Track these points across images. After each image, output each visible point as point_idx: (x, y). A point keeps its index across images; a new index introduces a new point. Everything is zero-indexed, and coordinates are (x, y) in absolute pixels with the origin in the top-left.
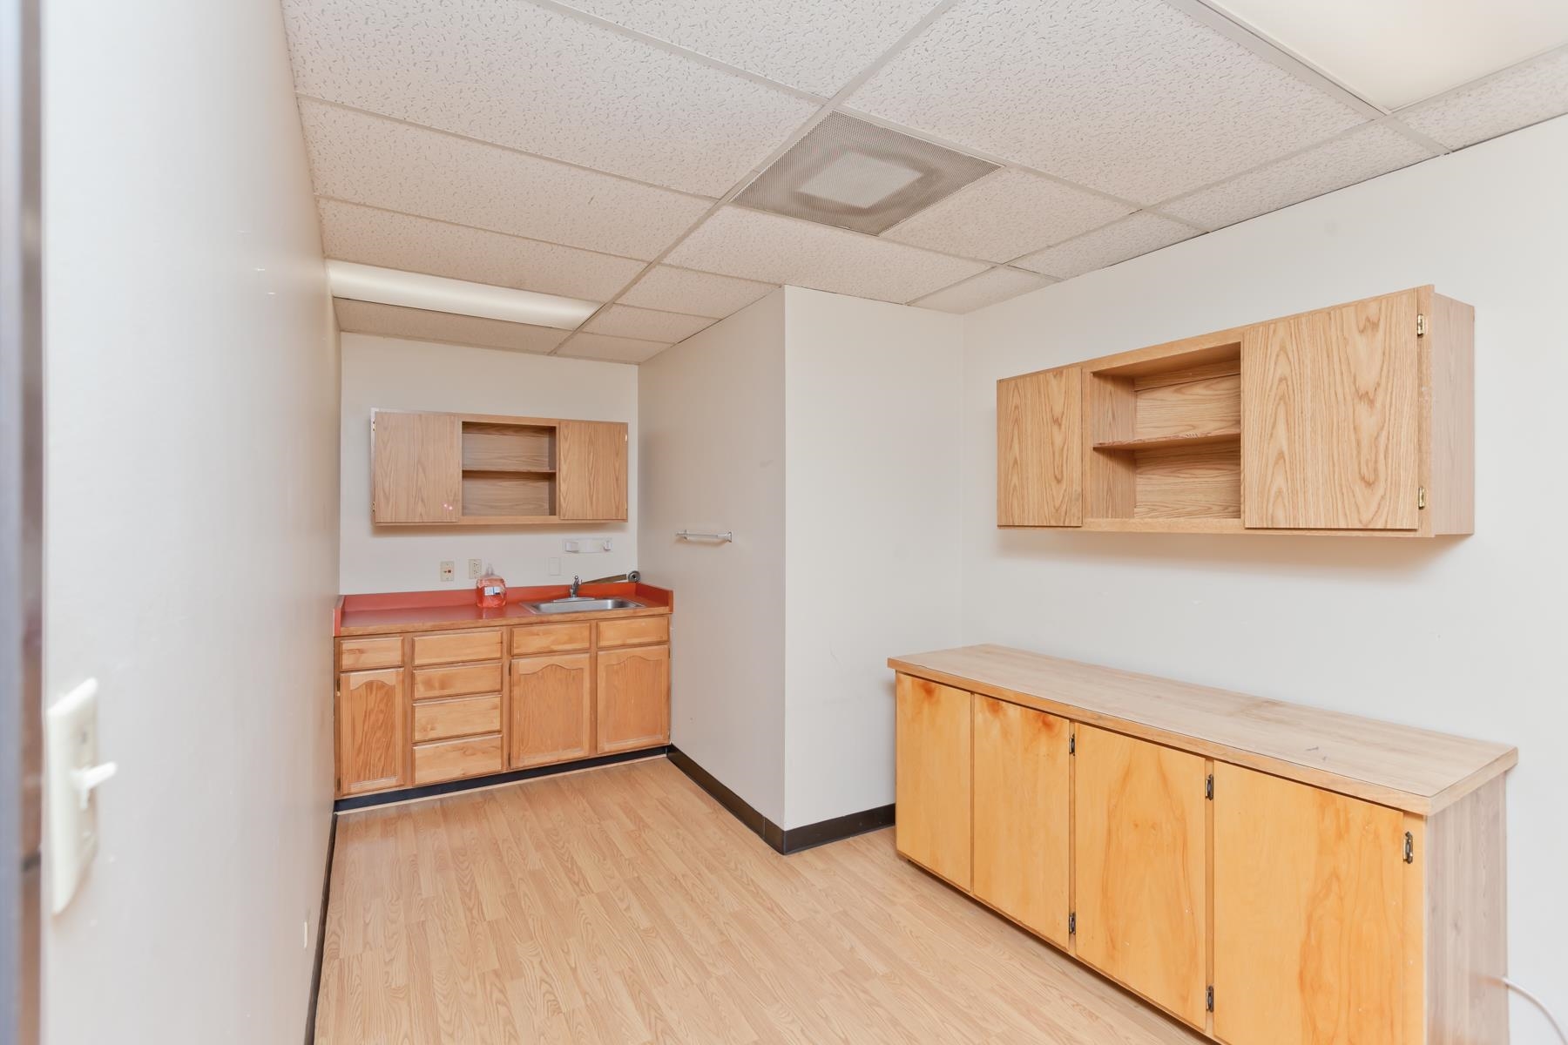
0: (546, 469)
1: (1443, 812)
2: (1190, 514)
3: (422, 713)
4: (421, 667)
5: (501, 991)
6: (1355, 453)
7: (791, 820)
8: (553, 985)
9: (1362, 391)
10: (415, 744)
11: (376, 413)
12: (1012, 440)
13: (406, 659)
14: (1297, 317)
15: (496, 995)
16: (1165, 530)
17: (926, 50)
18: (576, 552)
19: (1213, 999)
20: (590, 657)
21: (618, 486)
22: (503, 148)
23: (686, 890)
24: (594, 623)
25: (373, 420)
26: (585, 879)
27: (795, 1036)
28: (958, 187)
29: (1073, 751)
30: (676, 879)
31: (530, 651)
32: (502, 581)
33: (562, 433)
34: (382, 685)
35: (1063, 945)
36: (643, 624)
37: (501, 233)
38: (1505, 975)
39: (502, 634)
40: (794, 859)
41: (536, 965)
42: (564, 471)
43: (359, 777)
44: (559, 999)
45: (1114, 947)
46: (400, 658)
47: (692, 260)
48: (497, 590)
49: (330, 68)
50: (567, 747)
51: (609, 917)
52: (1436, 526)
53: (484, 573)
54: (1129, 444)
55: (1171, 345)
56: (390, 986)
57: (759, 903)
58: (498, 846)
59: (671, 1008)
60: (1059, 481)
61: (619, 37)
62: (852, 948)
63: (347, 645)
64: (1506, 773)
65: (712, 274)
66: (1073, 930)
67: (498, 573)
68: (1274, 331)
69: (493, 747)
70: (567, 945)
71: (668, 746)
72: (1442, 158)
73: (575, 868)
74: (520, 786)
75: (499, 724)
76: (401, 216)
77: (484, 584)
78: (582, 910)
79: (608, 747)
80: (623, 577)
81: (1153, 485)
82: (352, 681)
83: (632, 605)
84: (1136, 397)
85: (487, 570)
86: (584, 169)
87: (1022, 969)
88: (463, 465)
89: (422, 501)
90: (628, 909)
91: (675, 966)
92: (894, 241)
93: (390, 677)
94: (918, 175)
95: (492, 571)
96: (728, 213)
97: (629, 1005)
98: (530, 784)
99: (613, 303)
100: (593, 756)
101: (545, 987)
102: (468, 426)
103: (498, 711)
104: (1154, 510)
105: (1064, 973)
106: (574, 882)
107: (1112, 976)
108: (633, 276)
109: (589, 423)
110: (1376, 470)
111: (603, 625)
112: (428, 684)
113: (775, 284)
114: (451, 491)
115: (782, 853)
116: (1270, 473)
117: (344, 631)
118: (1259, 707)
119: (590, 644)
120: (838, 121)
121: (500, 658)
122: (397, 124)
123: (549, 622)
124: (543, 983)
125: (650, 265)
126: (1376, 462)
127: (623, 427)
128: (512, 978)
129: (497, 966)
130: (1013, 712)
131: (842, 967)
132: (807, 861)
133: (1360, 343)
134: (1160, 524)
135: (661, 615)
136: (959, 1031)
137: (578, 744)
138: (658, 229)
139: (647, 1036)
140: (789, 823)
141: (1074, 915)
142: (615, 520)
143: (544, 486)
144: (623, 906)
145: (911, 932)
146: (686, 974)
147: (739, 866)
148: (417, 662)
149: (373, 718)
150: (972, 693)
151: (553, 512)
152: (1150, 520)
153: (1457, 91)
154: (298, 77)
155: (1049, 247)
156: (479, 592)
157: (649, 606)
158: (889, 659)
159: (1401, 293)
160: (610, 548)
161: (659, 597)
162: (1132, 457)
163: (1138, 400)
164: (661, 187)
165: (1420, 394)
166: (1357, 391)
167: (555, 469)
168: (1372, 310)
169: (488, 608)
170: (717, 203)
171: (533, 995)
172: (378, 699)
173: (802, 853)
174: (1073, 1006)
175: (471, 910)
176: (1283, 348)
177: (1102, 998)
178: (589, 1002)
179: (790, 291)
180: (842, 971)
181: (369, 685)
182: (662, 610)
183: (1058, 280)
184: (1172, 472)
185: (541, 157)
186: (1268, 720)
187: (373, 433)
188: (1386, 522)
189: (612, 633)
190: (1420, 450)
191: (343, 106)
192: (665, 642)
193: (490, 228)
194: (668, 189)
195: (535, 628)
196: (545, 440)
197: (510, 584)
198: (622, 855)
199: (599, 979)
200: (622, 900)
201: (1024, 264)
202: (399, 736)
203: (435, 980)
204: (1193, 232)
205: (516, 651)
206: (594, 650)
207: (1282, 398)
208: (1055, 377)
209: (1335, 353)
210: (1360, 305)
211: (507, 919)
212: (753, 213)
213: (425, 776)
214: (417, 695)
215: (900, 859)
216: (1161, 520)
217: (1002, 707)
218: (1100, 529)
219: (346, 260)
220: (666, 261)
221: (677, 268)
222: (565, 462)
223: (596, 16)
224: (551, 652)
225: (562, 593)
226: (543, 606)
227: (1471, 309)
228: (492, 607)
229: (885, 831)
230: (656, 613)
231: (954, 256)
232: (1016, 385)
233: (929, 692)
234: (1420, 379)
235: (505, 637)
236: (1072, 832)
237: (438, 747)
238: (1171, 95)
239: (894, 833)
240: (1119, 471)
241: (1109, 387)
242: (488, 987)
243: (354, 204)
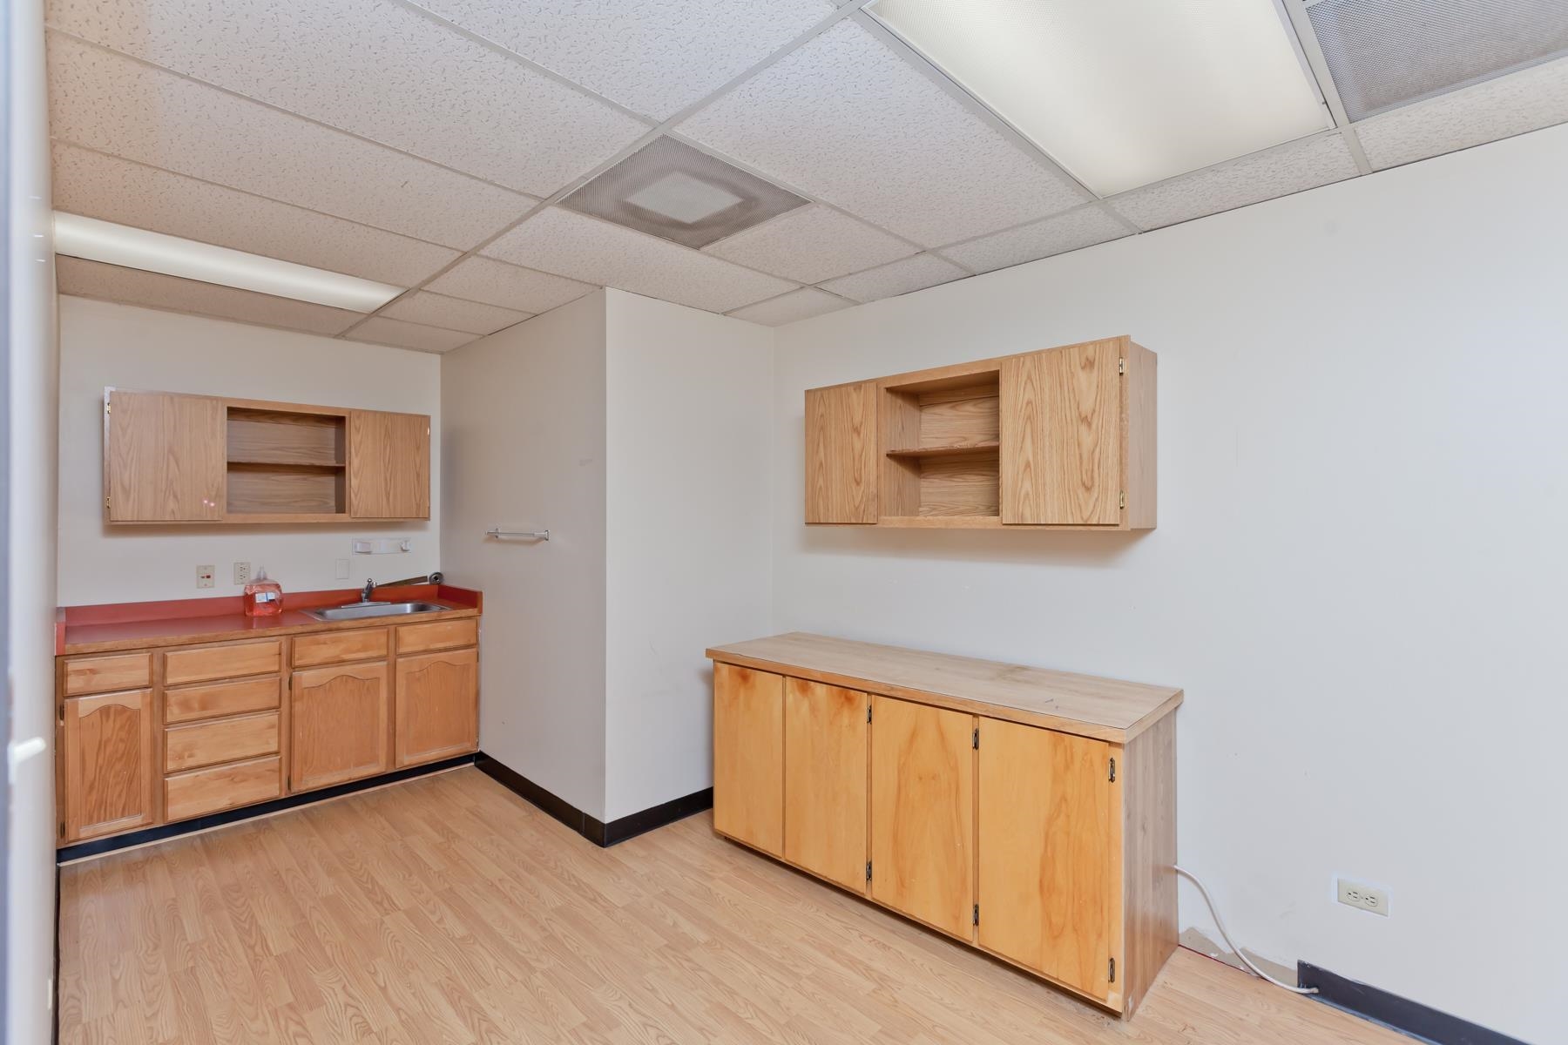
0: (332, 463)
1: (1135, 739)
2: (961, 513)
3: (175, 740)
4: (176, 686)
5: (298, 1023)
6: (1078, 464)
7: (611, 812)
8: (361, 1008)
9: (1083, 416)
10: (168, 774)
11: (111, 392)
12: (818, 445)
13: (155, 679)
14: (1039, 353)
15: (293, 1028)
16: (943, 526)
17: (750, 95)
18: (369, 553)
19: (978, 916)
20: (388, 665)
21: (419, 482)
22: (307, 120)
23: (504, 894)
24: (392, 628)
25: (107, 401)
26: (389, 898)
27: (623, 1010)
28: (774, 215)
29: (870, 719)
30: (492, 884)
31: (317, 661)
32: (278, 586)
33: (352, 424)
34: (124, 709)
35: (861, 891)
36: (449, 627)
37: (293, 206)
38: (1176, 863)
39: (280, 644)
40: (615, 850)
41: (338, 988)
42: (356, 464)
43: (91, 818)
44: (368, 1019)
45: (903, 885)
46: (147, 677)
47: (511, 254)
48: (272, 596)
49: (97, 8)
50: (359, 764)
51: (421, 932)
52: (1132, 523)
53: (253, 576)
54: (914, 452)
55: (947, 369)
56: (156, 1040)
57: (582, 896)
58: (280, 877)
59: (494, 1007)
60: (858, 483)
61: (453, 33)
62: (675, 924)
63: (73, 665)
64: (1176, 708)
65: (531, 269)
66: (869, 876)
67: (272, 577)
68: (1023, 363)
69: (269, 770)
70: (374, 966)
71: (475, 754)
72: (1137, 236)
73: (376, 888)
74: (303, 811)
75: (277, 745)
76: (167, 174)
77: (255, 589)
78: (388, 928)
79: (407, 760)
80: (424, 579)
81: (935, 488)
82: (81, 708)
83: (436, 608)
84: (921, 411)
85: (259, 575)
86: (400, 152)
87: (828, 918)
88: (228, 456)
89: (175, 496)
90: (441, 921)
91: (496, 968)
92: (714, 256)
93: (133, 700)
94: (738, 200)
95: (265, 573)
96: (553, 213)
97: (449, 1012)
98: (315, 807)
99: (419, 289)
100: (391, 770)
101: (351, 1011)
102: (233, 412)
103: (275, 731)
104: (934, 509)
105: (862, 916)
106: (377, 903)
107: (901, 911)
108: (445, 264)
109: (384, 414)
110: (1092, 478)
111: (403, 630)
112: (185, 705)
113: (595, 285)
114: (213, 486)
115: (603, 845)
116: (1020, 476)
117: (69, 648)
118: (1012, 672)
119: (388, 652)
120: (667, 143)
121: (279, 671)
122: (177, 78)
123: (339, 630)
124: (349, 1007)
125: (465, 255)
126: (1093, 470)
127: (425, 420)
128: (311, 1009)
129: (291, 999)
130: (820, 690)
131: (666, 942)
132: (628, 851)
133: (1082, 376)
134: (939, 521)
135: (469, 618)
136: (774, 979)
137: (374, 760)
138: (477, 221)
139: (471, 1038)
140: (609, 817)
141: (871, 863)
142: (418, 519)
143: (330, 482)
144: (434, 919)
145: (729, 901)
146: (508, 973)
147: (559, 864)
148: (170, 681)
149: (110, 749)
150: (784, 676)
151: (341, 508)
152: (931, 518)
153: (1146, 189)
154: (51, 9)
155: (850, 274)
156: (249, 599)
157: (454, 608)
158: (707, 650)
159: (1109, 340)
160: (408, 548)
161: (467, 599)
162: (918, 463)
163: (923, 414)
164: (485, 181)
165: (1121, 420)
166: (1080, 415)
167: (344, 462)
168: (1090, 351)
169: (261, 618)
170: (543, 202)
171: (337, 1022)
172: (118, 726)
173: (623, 843)
174: (870, 942)
175: (252, 948)
176: (1029, 377)
177: (894, 932)
178: (404, 1017)
179: (611, 293)
180: (666, 946)
181: (105, 711)
182: (470, 612)
183: (857, 303)
184: (949, 477)
185: (351, 134)
186: (1018, 681)
187: (107, 416)
188: (1099, 518)
189: (412, 639)
190: (1121, 463)
191: (108, 49)
192: (474, 645)
193: (279, 199)
194: (491, 183)
195: (323, 637)
196: (330, 431)
197: (285, 590)
198: (430, 869)
199: (413, 994)
200: (433, 913)
201: (829, 287)
202: (145, 769)
203: (214, 1026)
204: (964, 274)
205: (297, 663)
206: (392, 658)
207: (1029, 418)
208: (855, 389)
209: (1065, 383)
210: (1082, 347)
211: (299, 951)
212: (579, 216)
213: (179, 811)
214: (169, 718)
215: (718, 838)
216: (940, 517)
217: (810, 687)
218: (892, 526)
219: (82, 214)
220: (482, 252)
221: (494, 260)
222: (357, 455)
223: (429, 10)
224: (341, 662)
225: (353, 597)
226: (329, 613)
227: (1154, 356)
228: (265, 616)
229: (702, 815)
230: (463, 615)
231: (768, 274)
232: (822, 396)
233: (745, 678)
234: (1121, 407)
235: (284, 648)
236: (869, 790)
237: (198, 776)
238: (948, 163)
239: (712, 816)
240: (904, 475)
241: (899, 402)
242: (282, 1022)
243: (105, 154)
